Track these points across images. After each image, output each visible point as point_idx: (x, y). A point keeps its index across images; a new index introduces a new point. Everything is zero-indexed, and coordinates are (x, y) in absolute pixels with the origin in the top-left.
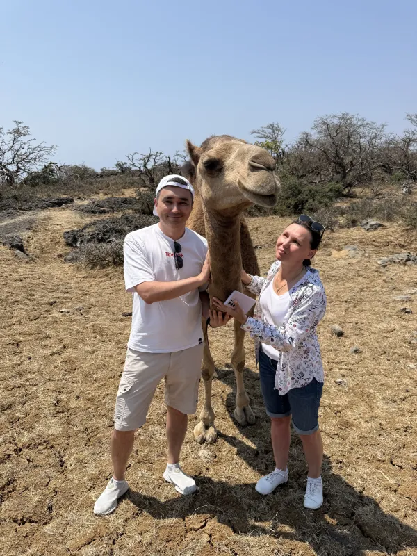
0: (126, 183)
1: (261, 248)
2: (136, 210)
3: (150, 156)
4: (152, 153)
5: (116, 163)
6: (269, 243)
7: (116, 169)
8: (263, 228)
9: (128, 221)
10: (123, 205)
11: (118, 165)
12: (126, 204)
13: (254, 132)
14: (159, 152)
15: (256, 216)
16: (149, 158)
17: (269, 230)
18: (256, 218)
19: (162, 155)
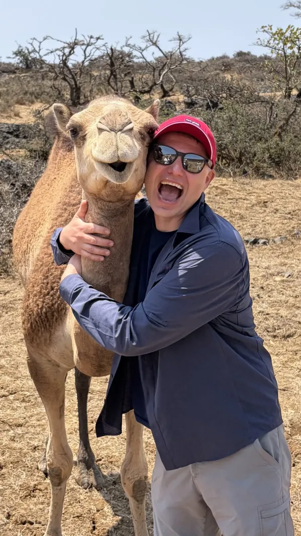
0: (26, 93)
1: (265, 243)
2: (31, 151)
3: (76, 44)
4: (80, 38)
5: (15, 50)
6: (284, 234)
7: (16, 61)
8: (277, 204)
9: (9, 173)
10: (12, 138)
11: (19, 53)
12: (17, 136)
13: (291, 5)
14: (95, 36)
15: (271, 176)
16: (72, 47)
17: (290, 208)
18: (271, 181)
19: (100, 43)
